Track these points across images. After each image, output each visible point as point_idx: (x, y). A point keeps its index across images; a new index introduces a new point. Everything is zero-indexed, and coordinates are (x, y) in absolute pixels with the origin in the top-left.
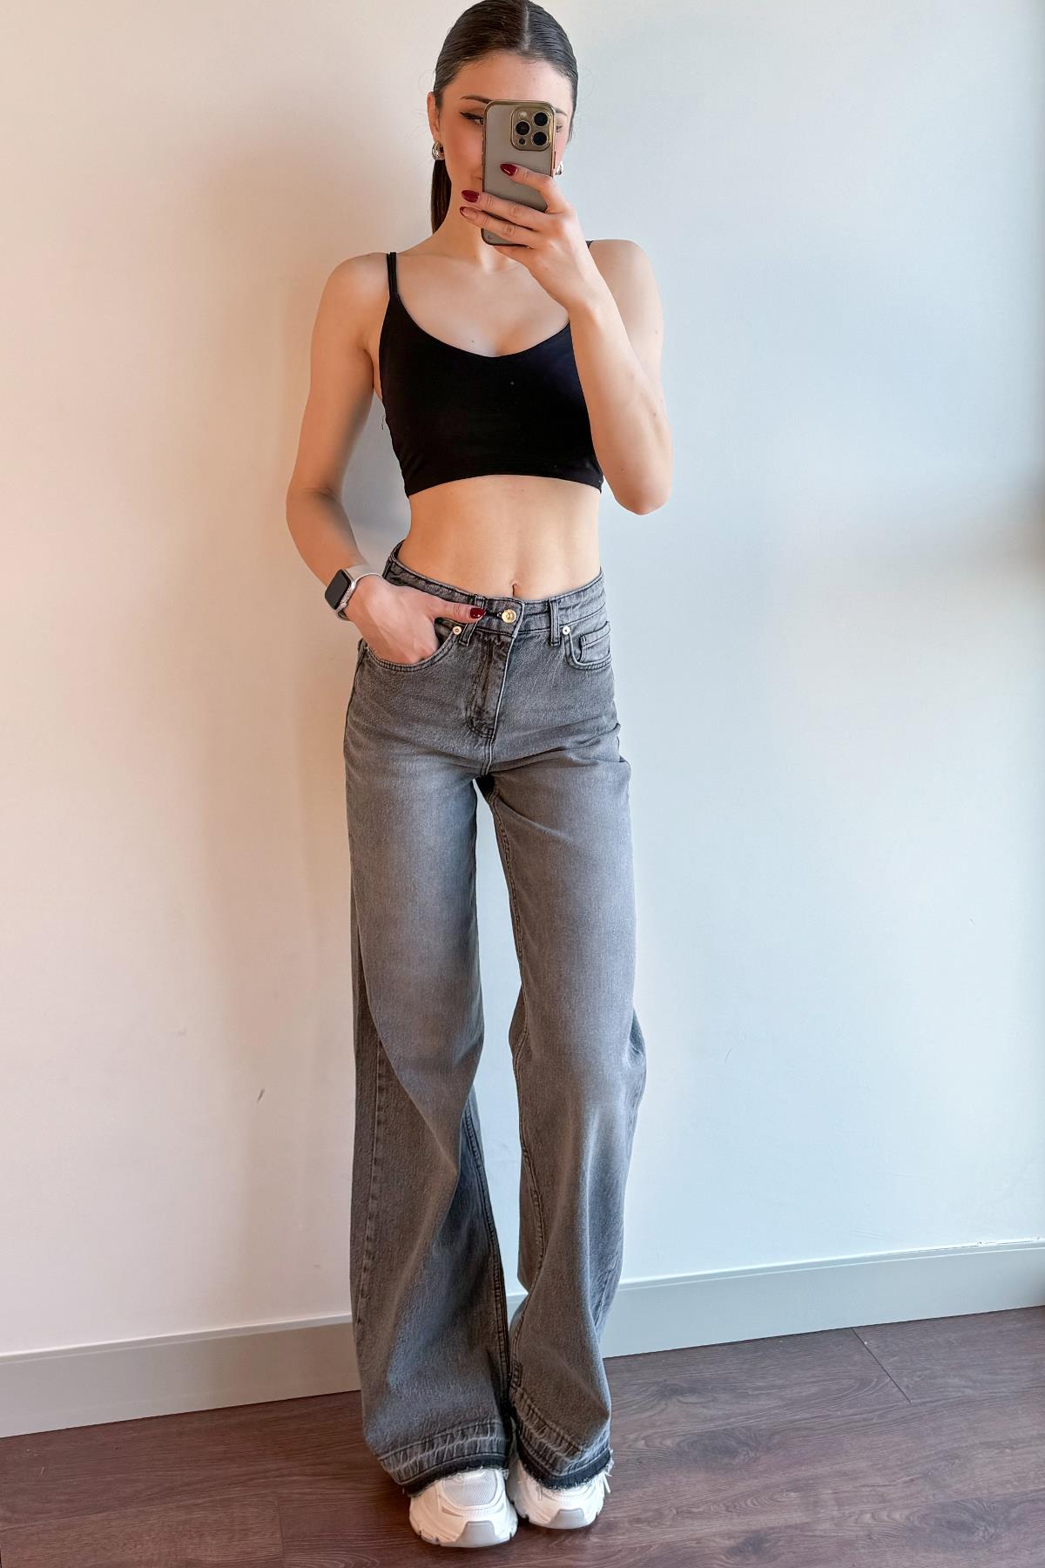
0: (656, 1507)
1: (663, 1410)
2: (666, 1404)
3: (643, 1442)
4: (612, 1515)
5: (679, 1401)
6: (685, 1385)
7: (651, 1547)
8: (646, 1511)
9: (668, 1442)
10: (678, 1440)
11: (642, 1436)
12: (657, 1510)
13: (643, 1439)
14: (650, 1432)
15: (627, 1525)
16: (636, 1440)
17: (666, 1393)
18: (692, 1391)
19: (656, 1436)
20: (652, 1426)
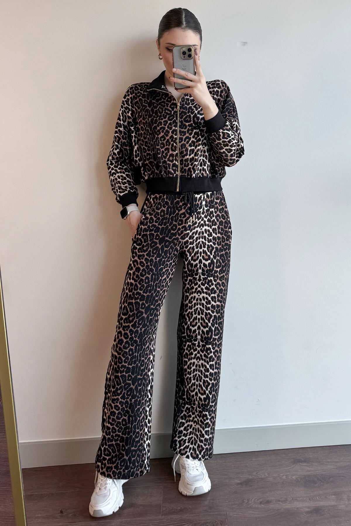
0: (285, 497)
1: (294, 467)
2: (295, 465)
3: (285, 477)
4: (270, 499)
5: (300, 465)
6: (303, 460)
7: (281, 509)
8: (282, 498)
9: (294, 477)
10: (297, 477)
11: (285, 475)
12: (285, 498)
14: (288, 473)
15: (274, 502)
16: (283, 476)
17: (296, 462)
18: (305, 461)
19: (290, 475)
20: (289, 472)
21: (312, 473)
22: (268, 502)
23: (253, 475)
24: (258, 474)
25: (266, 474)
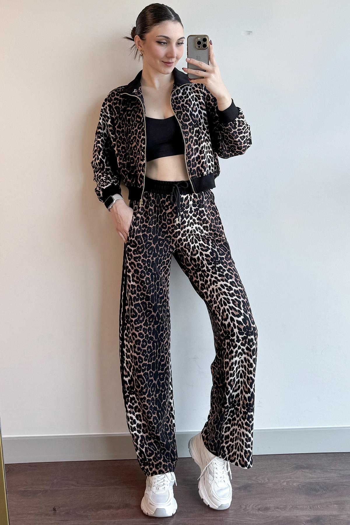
0: (285, 504)
2: (297, 472)
3: (286, 483)
4: (269, 505)
5: (302, 471)
6: (306, 466)
7: (280, 517)
8: (281, 505)
9: (295, 484)
10: (298, 484)
11: (286, 481)
12: (285, 505)
13: (286, 482)
14: (289, 480)
15: (273, 509)
16: (284, 482)
17: (298, 468)
18: (307, 468)
19: (290, 481)
20: (291, 478)
21: (315, 481)
22: (267, 509)
23: (252, 480)
24: (258, 479)
25: (266, 479)
